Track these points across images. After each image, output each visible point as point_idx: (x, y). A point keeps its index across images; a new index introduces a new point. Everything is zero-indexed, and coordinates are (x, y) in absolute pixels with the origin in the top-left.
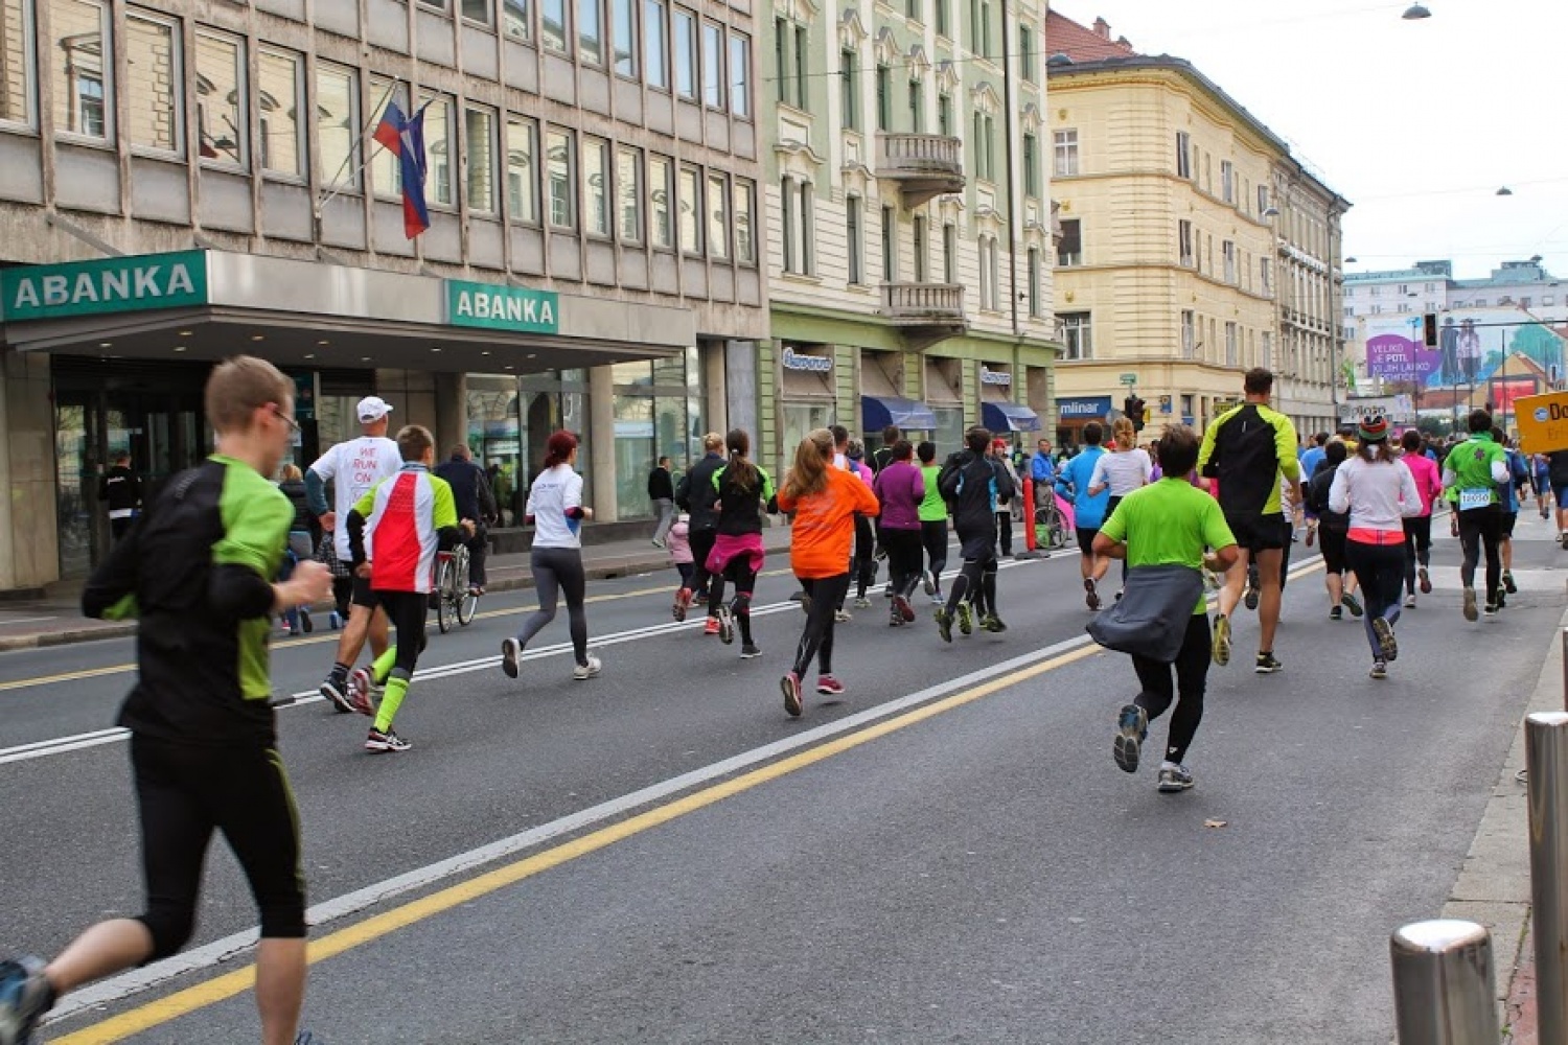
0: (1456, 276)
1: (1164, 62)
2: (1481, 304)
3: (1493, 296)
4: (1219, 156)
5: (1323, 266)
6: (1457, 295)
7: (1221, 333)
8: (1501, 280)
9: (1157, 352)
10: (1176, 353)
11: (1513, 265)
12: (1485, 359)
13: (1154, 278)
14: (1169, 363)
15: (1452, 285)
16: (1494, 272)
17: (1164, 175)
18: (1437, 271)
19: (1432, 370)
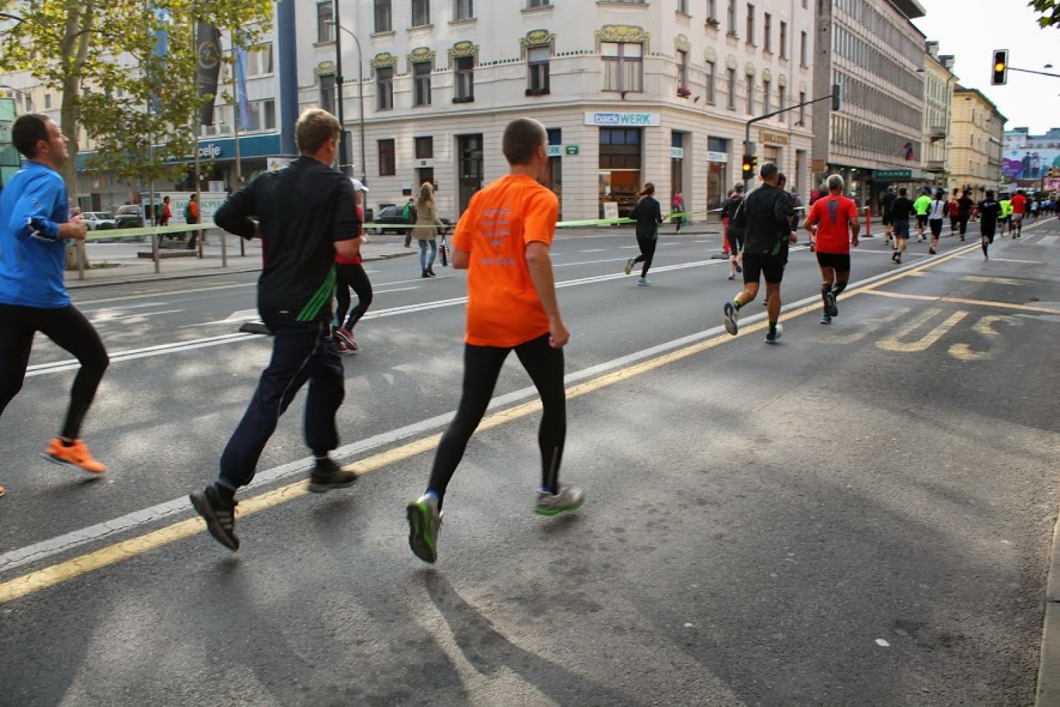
0: (1031, 133)
1: (972, 90)
2: (1040, 147)
3: (1045, 143)
4: (980, 112)
5: (998, 141)
6: (1030, 142)
7: (976, 166)
8: (1050, 135)
9: (962, 173)
10: (968, 173)
11: (1055, 129)
12: (1041, 168)
13: (964, 151)
14: (965, 176)
15: (1029, 138)
16: (1048, 133)
17: (969, 122)
18: (1023, 132)
19: (1019, 173)
